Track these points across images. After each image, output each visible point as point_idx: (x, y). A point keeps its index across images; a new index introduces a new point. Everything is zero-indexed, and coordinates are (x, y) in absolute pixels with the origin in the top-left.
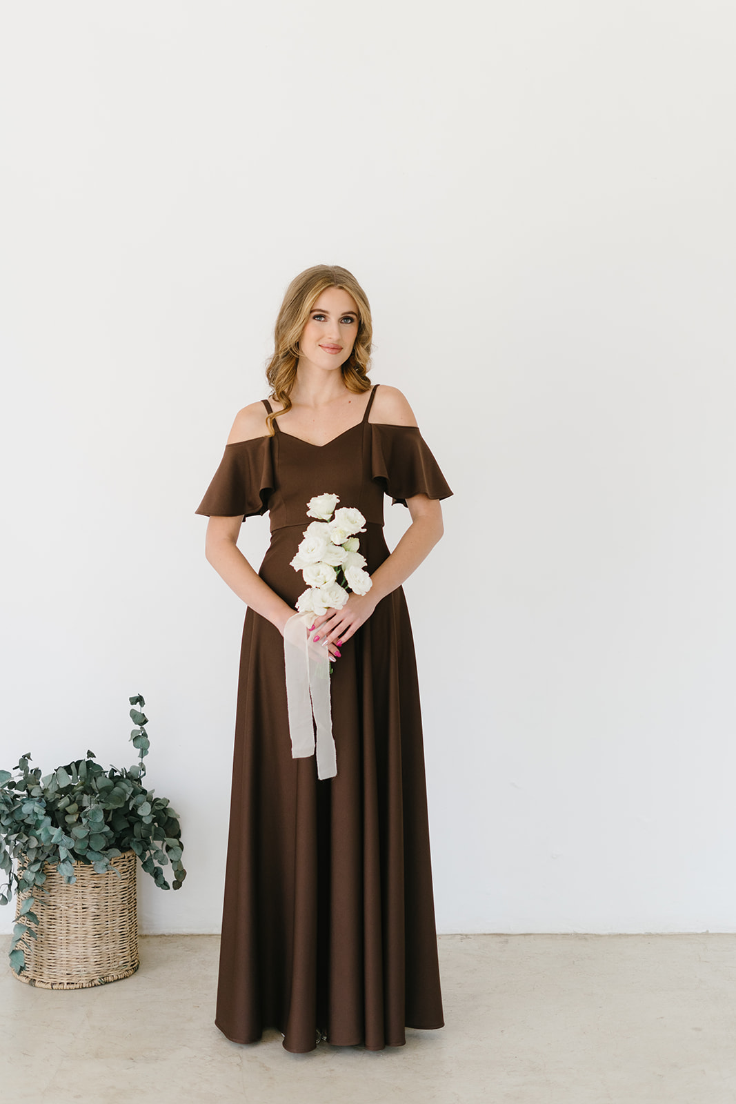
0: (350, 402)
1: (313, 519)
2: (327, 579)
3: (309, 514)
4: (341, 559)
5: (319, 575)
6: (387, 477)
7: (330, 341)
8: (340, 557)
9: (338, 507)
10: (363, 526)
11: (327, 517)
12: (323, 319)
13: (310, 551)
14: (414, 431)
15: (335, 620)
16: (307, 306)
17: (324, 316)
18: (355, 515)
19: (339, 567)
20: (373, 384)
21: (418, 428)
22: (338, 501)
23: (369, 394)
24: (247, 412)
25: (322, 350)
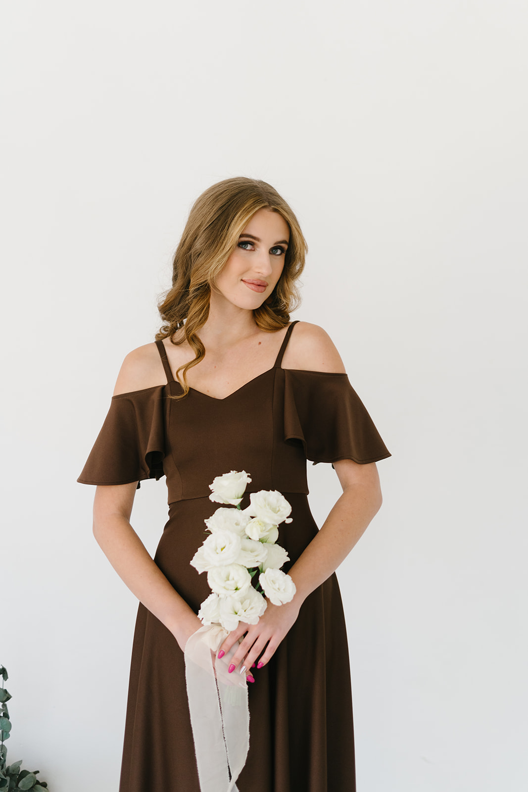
0: (260, 343)
1: (218, 505)
2: (239, 586)
3: (212, 498)
4: (259, 559)
5: (228, 579)
6: (303, 439)
7: (256, 276)
8: (256, 556)
9: (251, 489)
10: (288, 515)
11: (237, 502)
12: (249, 247)
13: (219, 550)
14: (341, 379)
15: (249, 639)
16: (235, 232)
17: (252, 244)
18: (278, 501)
19: (257, 569)
20: (292, 320)
21: (347, 375)
22: (249, 480)
23: (284, 331)
24: (137, 355)
25: (245, 286)
